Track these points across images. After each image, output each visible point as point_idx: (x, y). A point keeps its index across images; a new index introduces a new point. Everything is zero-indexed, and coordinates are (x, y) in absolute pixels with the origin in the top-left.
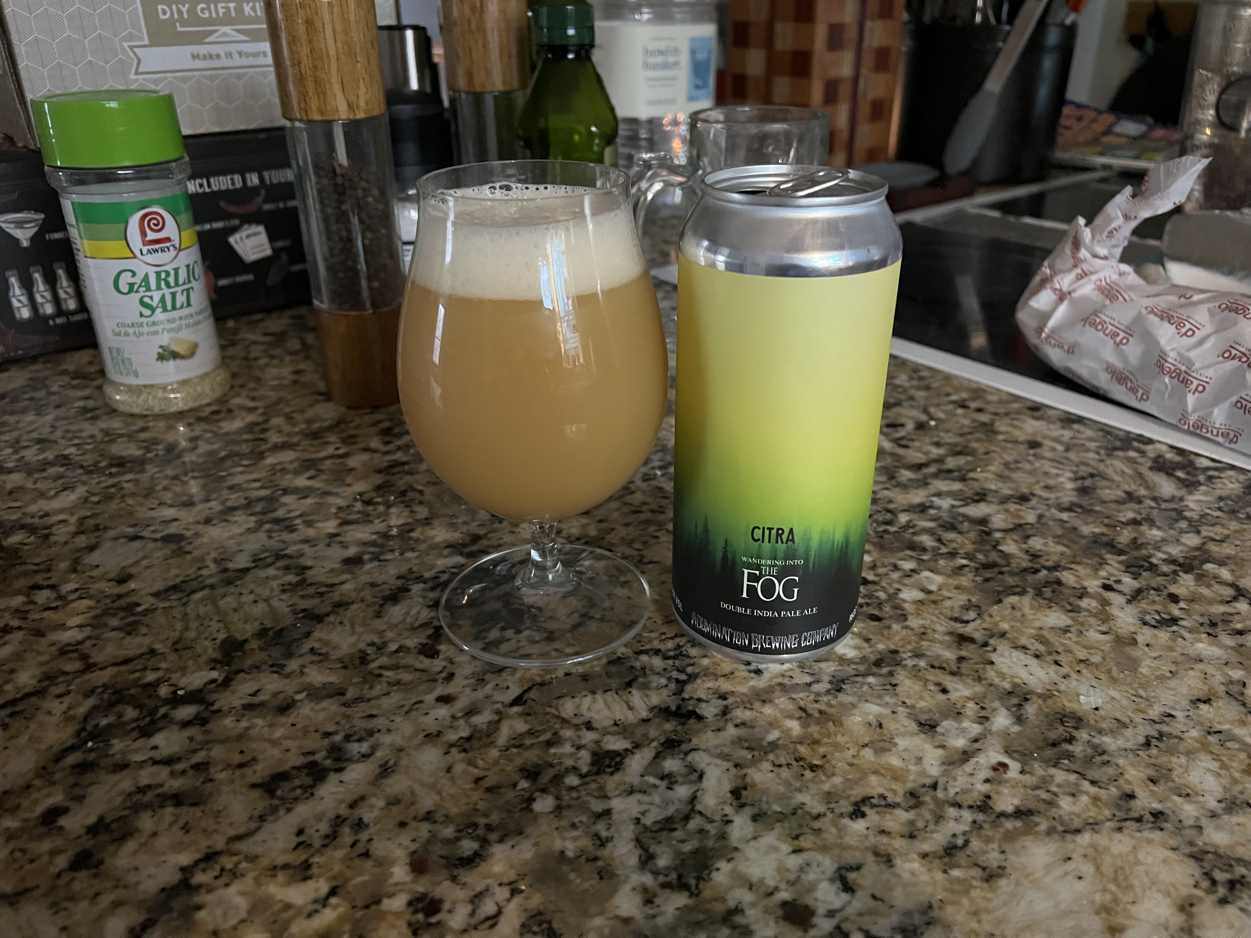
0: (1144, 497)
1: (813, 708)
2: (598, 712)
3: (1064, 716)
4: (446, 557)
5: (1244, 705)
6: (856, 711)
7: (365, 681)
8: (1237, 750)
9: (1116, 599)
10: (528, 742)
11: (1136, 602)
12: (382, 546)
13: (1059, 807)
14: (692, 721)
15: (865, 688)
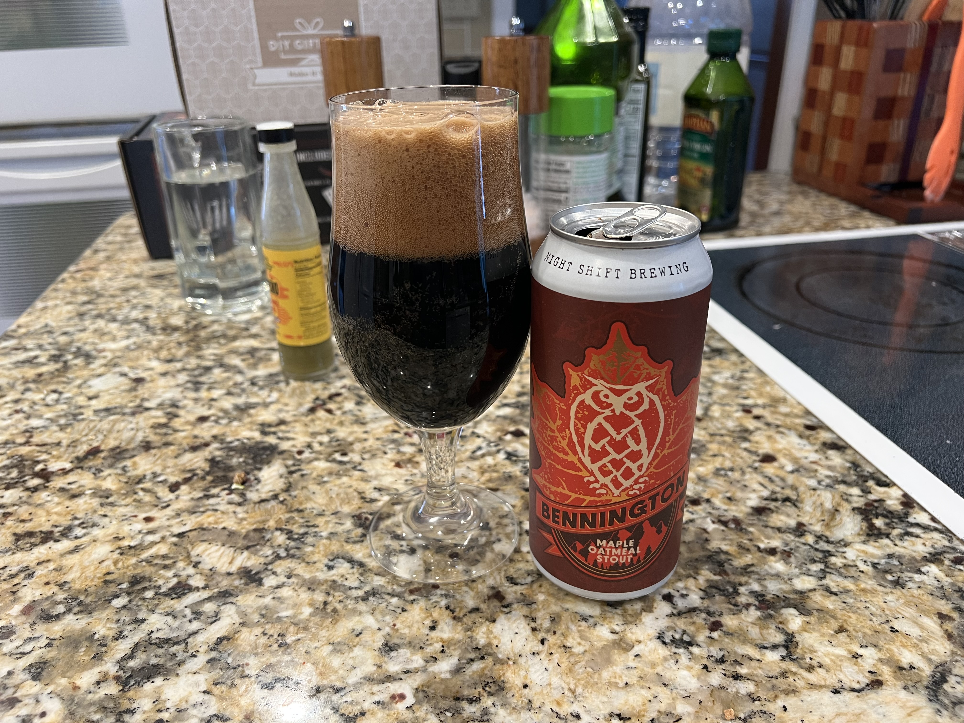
0: (812, 532)
1: (333, 605)
2: (211, 558)
3: (494, 682)
4: (251, 430)
6: (356, 619)
7: (126, 494)
9: (664, 608)
10: (156, 561)
11: (676, 618)
12: (228, 414)
14: (254, 584)
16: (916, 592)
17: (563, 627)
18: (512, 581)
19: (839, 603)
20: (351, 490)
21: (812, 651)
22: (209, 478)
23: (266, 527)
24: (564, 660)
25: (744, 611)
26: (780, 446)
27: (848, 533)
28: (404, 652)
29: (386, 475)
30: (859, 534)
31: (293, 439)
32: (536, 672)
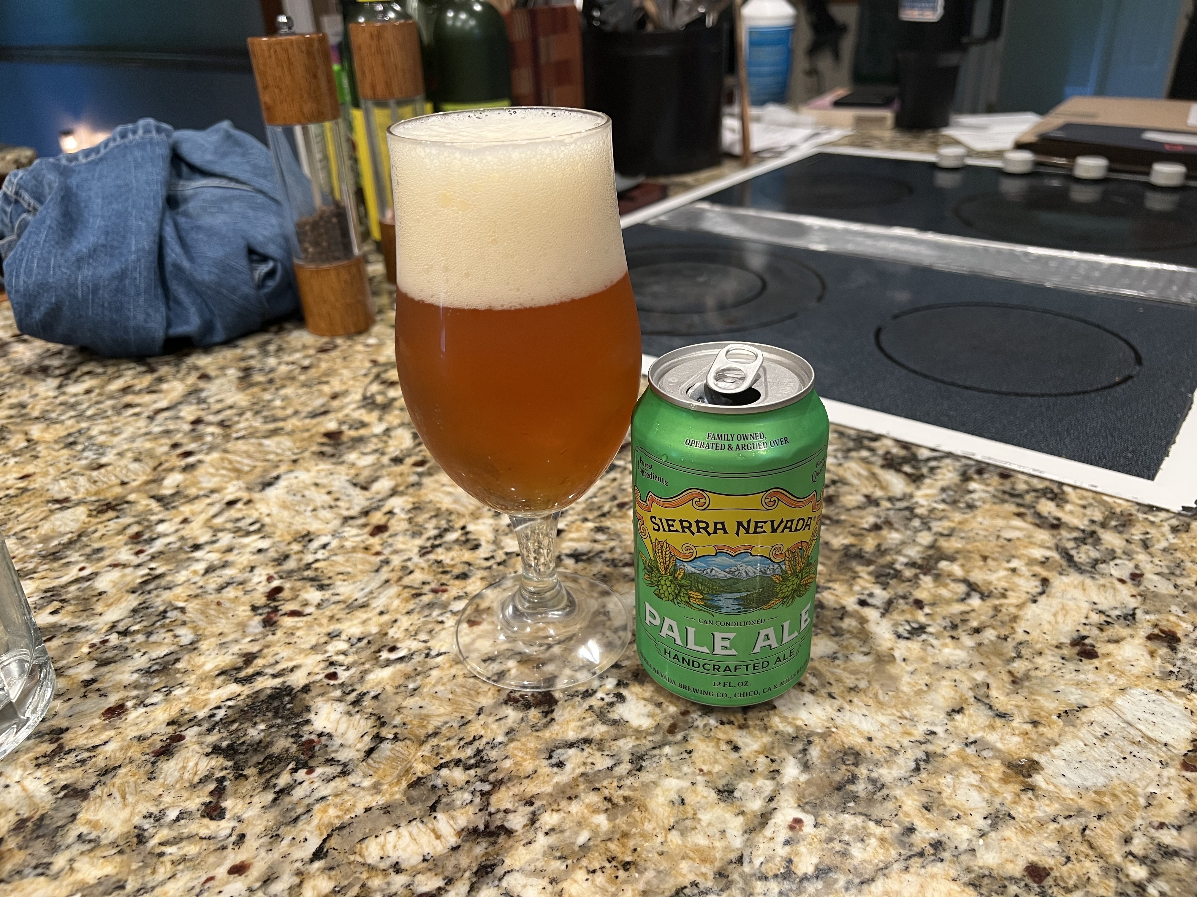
0: (881, 498)
1: (618, 796)
2: (404, 850)
3: (845, 754)
5: (991, 708)
6: (658, 791)
7: (145, 866)
8: (992, 758)
9: (872, 614)
11: (888, 615)
12: (147, 686)
13: (852, 857)
14: (502, 838)
15: (664, 760)
19: (960, 540)
20: (460, 680)
22: (249, 771)
23: (420, 775)
24: (866, 699)
25: (920, 581)
27: (901, 487)
28: (743, 786)
30: (908, 484)
31: (297, 667)
32: (860, 722)
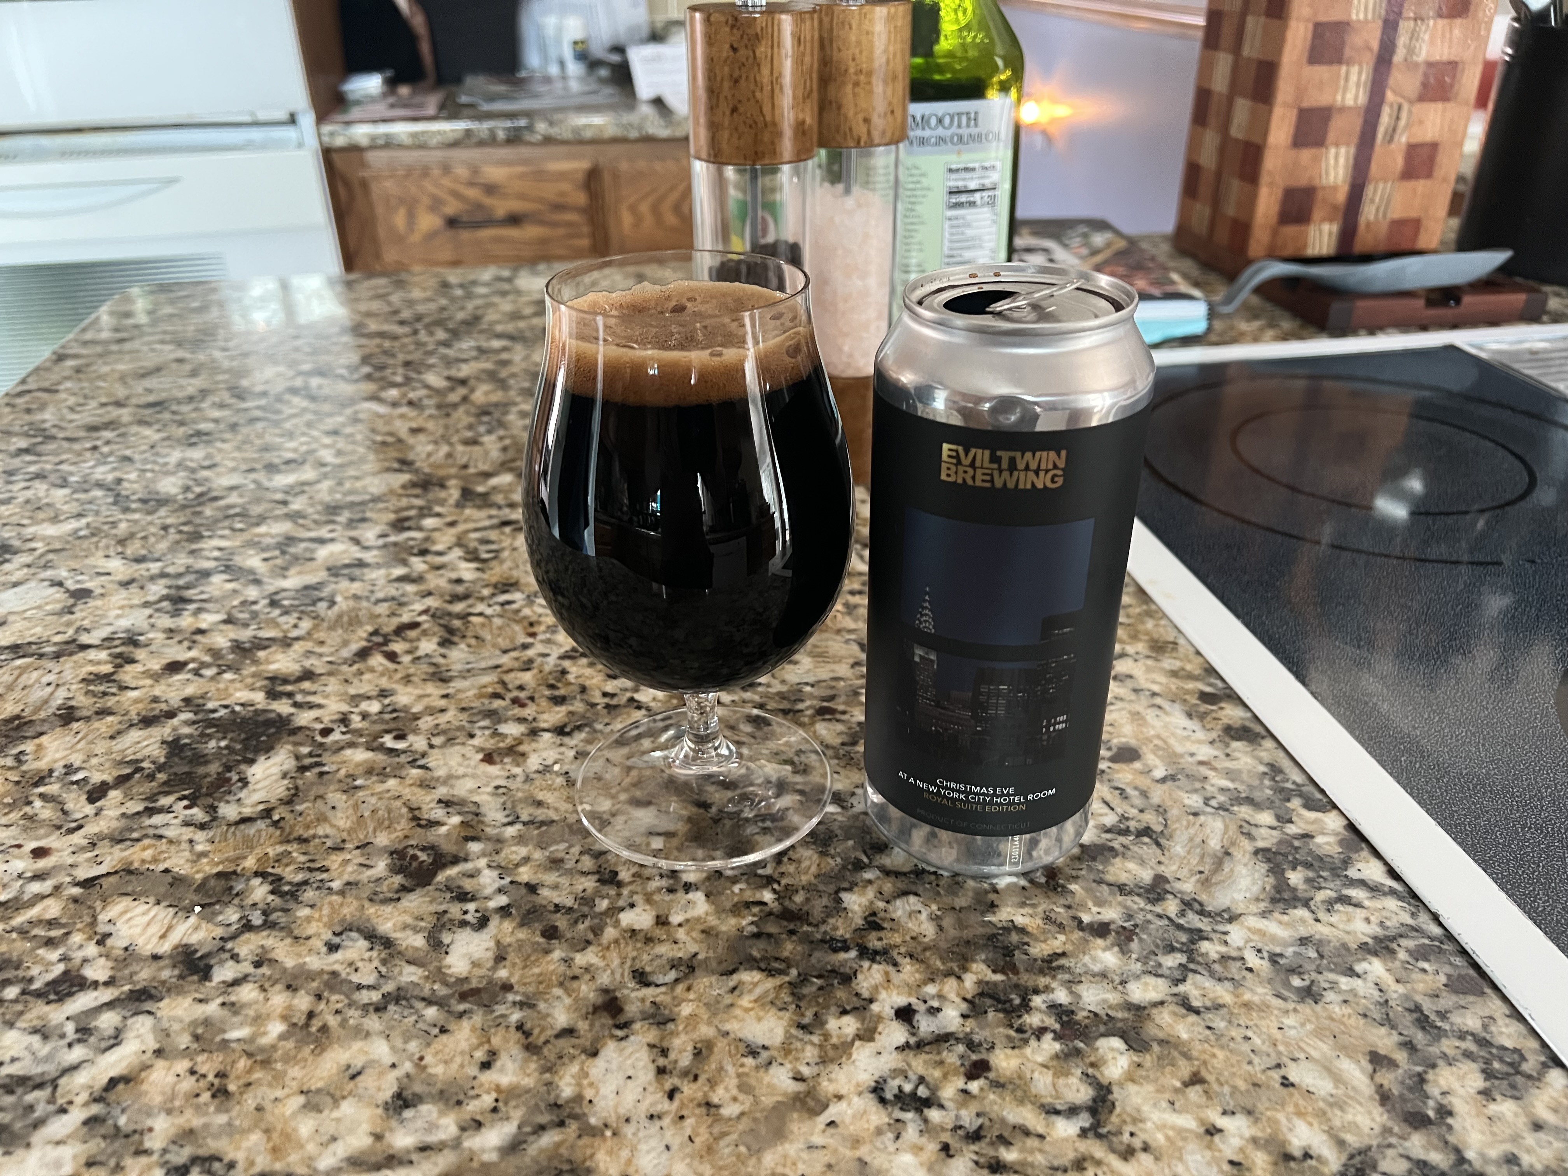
0: (1178, 894)
2: (131, 927)
3: (572, 1170)
4: (252, 688)
9: (892, 1036)
11: (911, 1054)
14: (195, 978)
16: (1337, 1010)
17: (713, 1066)
18: (642, 978)
19: (1200, 1029)
20: (398, 803)
21: (1137, 1120)
22: (162, 777)
23: (239, 869)
24: (703, 1130)
25: (1033, 1042)
26: (1152, 733)
27: (1239, 897)
28: (428, 1110)
29: (465, 776)
30: (1257, 900)
31: (320, 706)
32: (648, 1152)
